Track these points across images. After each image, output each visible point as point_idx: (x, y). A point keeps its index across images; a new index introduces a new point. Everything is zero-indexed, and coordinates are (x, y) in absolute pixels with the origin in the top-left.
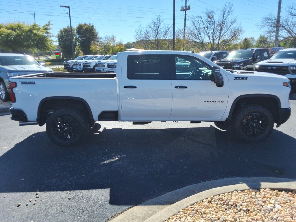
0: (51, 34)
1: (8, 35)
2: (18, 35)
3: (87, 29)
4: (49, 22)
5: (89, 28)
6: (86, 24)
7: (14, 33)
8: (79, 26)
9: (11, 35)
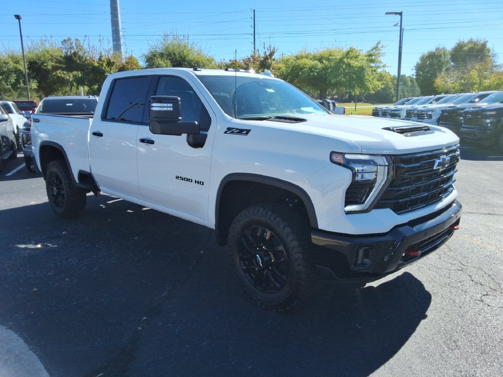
0: (381, 62)
1: (311, 69)
2: (325, 69)
3: (471, 50)
4: (379, 43)
5: (476, 47)
6: (473, 41)
7: (320, 65)
8: (456, 45)
9: (315, 69)
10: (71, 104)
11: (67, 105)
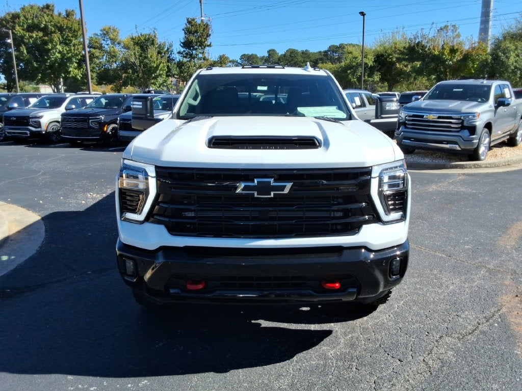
10: (462, 90)
11: (454, 90)
